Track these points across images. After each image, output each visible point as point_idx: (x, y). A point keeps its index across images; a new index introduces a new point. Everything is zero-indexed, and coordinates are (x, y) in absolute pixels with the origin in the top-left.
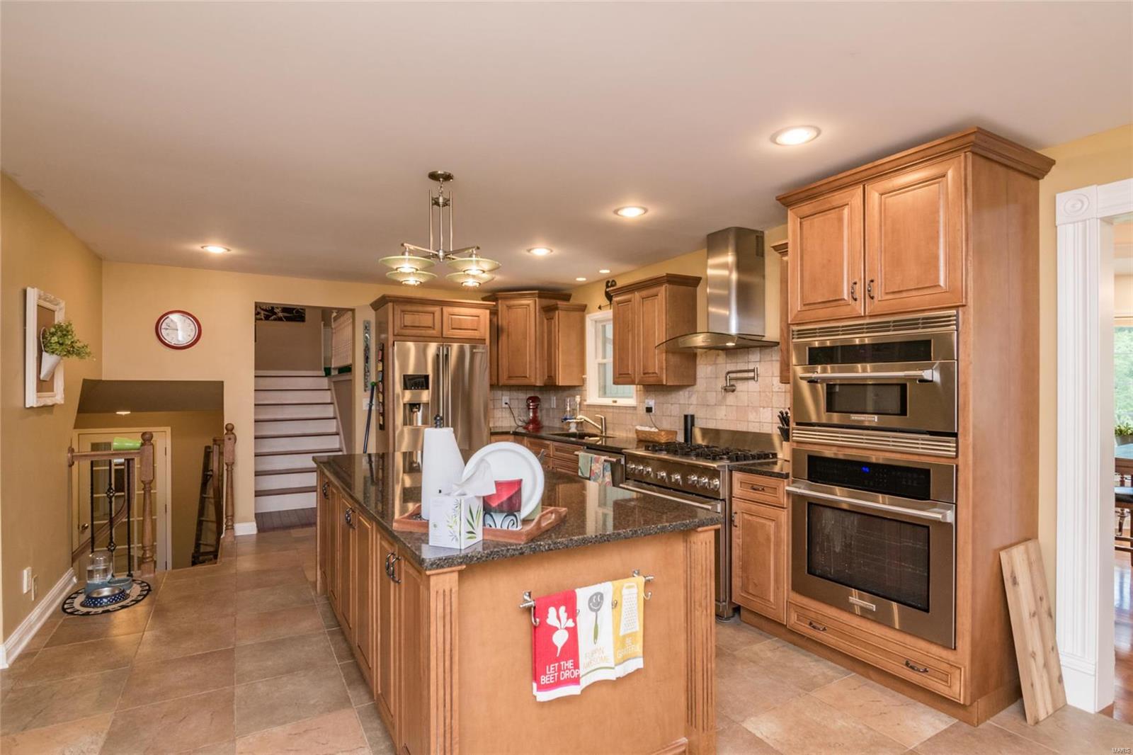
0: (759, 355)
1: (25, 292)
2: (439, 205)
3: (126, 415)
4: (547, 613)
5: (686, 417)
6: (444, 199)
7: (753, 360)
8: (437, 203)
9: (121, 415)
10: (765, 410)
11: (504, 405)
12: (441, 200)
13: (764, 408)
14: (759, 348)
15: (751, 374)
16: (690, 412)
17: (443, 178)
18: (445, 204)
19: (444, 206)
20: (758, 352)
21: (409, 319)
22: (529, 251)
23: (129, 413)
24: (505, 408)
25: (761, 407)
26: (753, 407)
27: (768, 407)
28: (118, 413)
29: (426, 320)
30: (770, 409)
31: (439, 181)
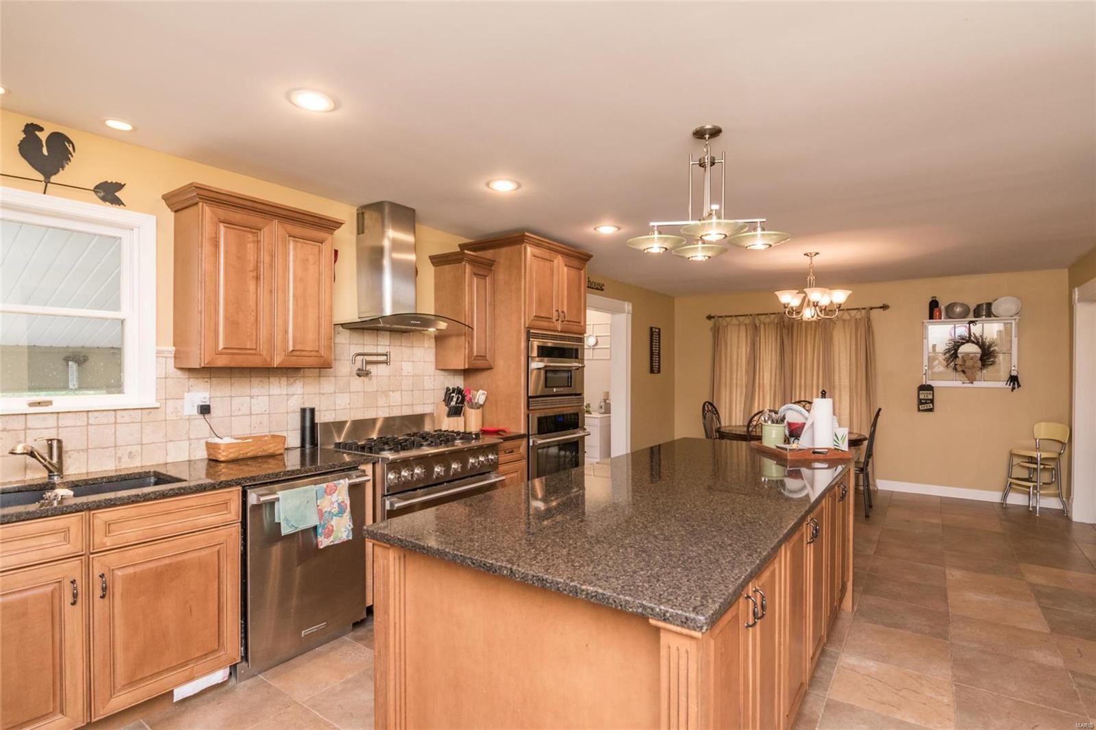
0: (389, 339)
5: (303, 411)
7: (382, 344)
10: (395, 393)
13: (393, 391)
14: (388, 333)
15: (383, 358)
16: (308, 405)
17: (709, 134)
20: (388, 336)
25: (390, 391)
26: (382, 392)
27: (398, 390)
30: (399, 392)
31: (705, 138)
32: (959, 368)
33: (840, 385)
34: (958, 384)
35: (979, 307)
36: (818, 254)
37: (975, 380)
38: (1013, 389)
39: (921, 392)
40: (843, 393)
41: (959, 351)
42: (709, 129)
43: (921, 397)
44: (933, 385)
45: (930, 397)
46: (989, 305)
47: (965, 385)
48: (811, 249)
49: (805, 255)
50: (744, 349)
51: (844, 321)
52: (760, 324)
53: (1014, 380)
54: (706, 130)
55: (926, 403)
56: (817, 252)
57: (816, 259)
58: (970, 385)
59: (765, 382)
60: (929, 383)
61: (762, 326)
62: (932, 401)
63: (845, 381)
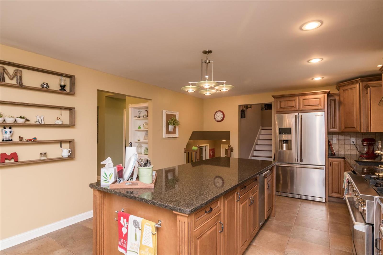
1: (163, 111)
3: (225, 141)
4: (121, 219)
9: (224, 141)
11: (352, 143)
17: (208, 52)
18: (209, 62)
21: (283, 104)
22: (308, 61)
23: (225, 140)
24: (352, 144)
28: (223, 140)
29: (292, 104)
31: (207, 54)
42: (208, 51)
54: (206, 51)
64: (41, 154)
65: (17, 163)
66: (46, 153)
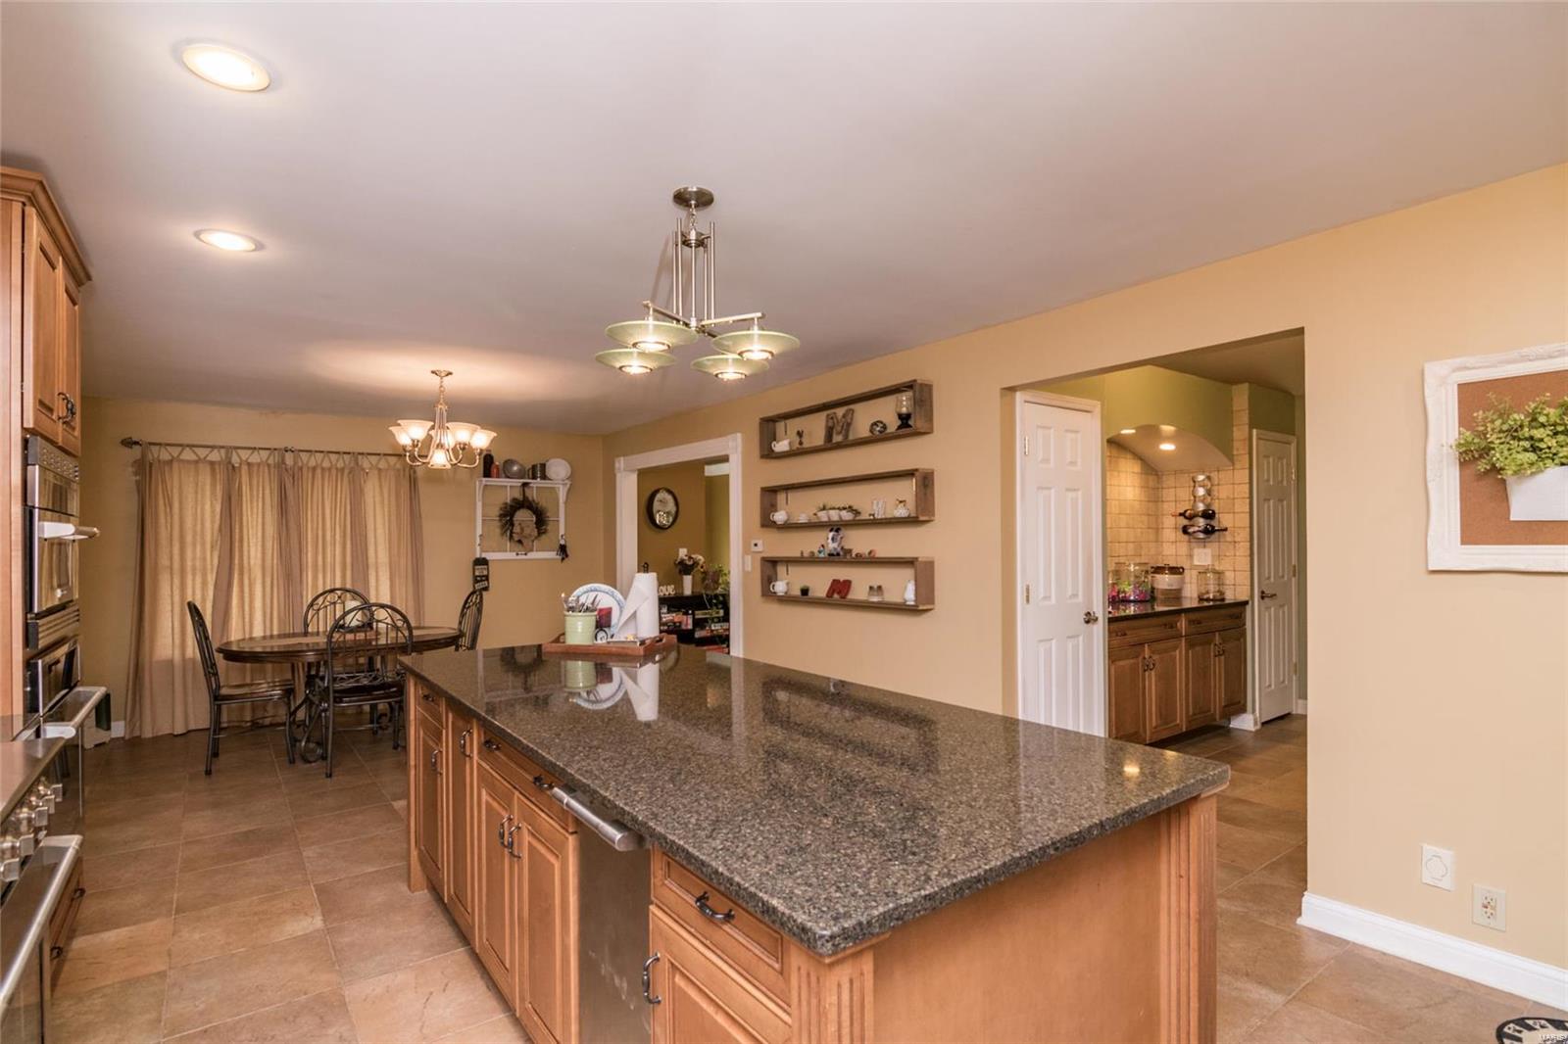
2: (689, 245)
6: (699, 234)
8: (686, 243)
12: (693, 236)
18: (701, 243)
19: (697, 246)
32: (516, 537)
33: (376, 562)
34: (512, 556)
35: (534, 467)
36: (450, 374)
37: (532, 550)
38: (563, 559)
39: (477, 567)
40: (380, 573)
41: (515, 519)
43: (477, 573)
44: (488, 558)
45: (485, 573)
46: (543, 466)
47: (520, 557)
48: (442, 365)
49: (433, 372)
50: (208, 507)
51: (380, 470)
52: (241, 464)
53: (563, 549)
55: (482, 581)
56: (451, 371)
57: (447, 380)
58: (524, 557)
59: (252, 562)
60: (484, 555)
61: (245, 468)
62: (487, 578)
63: (384, 557)
64: (871, 588)
65: (843, 602)
66: (880, 588)
